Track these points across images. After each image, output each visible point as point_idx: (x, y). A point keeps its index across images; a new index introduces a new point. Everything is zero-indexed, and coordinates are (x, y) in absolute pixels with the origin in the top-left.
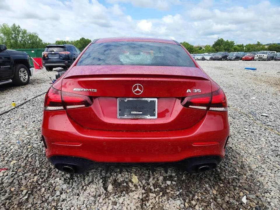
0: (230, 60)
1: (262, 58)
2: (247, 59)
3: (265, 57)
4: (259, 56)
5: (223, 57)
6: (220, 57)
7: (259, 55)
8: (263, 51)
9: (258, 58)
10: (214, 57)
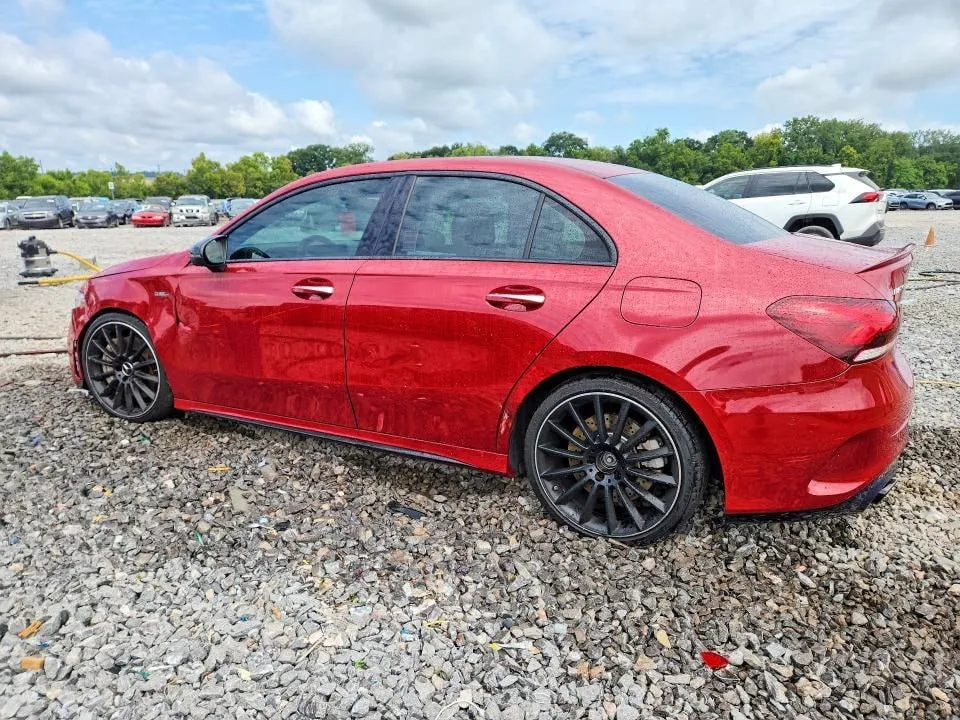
0: (91, 225)
1: (196, 218)
2: (146, 223)
3: (204, 216)
4: (185, 211)
5: (59, 215)
6: (49, 214)
7: (184, 208)
8: (192, 196)
9: (183, 218)
10: (22, 215)
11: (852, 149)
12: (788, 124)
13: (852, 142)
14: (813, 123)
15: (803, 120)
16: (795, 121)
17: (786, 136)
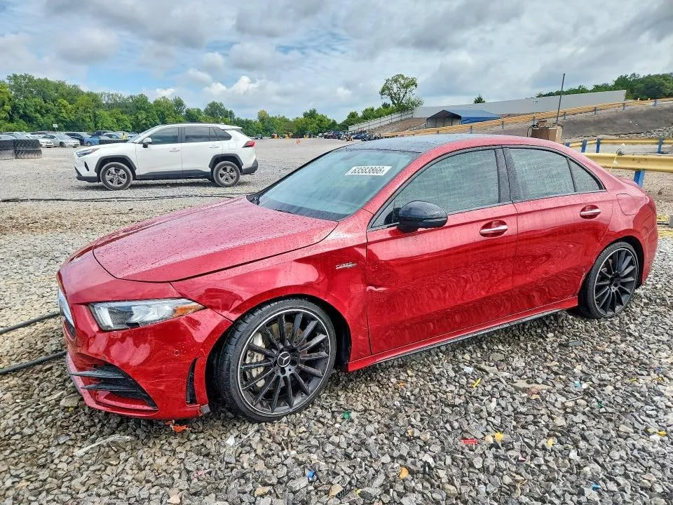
11: (65, 101)
12: (9, 78)
13: (62, 96)
14: (31, 79)
15: (21, 76)
16: (15, 76)
17: (11, 87)
